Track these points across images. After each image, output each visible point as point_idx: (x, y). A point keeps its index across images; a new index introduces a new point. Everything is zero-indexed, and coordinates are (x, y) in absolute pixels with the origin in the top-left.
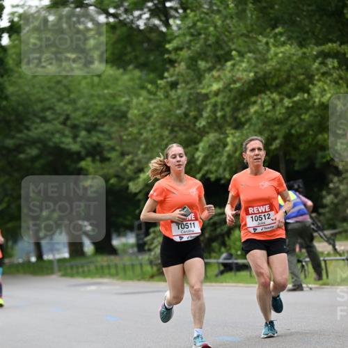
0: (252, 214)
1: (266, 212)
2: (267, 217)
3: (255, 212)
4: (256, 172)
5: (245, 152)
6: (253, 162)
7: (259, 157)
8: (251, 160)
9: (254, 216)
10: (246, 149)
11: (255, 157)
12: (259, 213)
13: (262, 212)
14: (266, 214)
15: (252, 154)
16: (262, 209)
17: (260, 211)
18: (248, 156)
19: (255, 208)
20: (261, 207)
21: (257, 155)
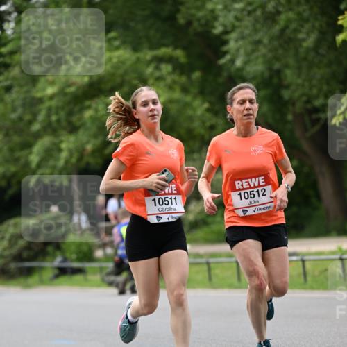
0: (240, 190)
1: (259, 186)
2: (261, 193)
3: (245, 187)
4: (246, 133)
5: (231, 104)
6: (241, 119)
7: (251, 112)
8: (240, 116)
9: (242, 192)
10: (232, 100)
11: (245, 112)
12: (250, 188)
13: (255, 187)
14: (260, 189)
15: (242, 108)
16: (253, 182)
17: (252, 186)
18: (235, 110)
19: (244, 181)
20: (253, 179)
21: (248, 109)
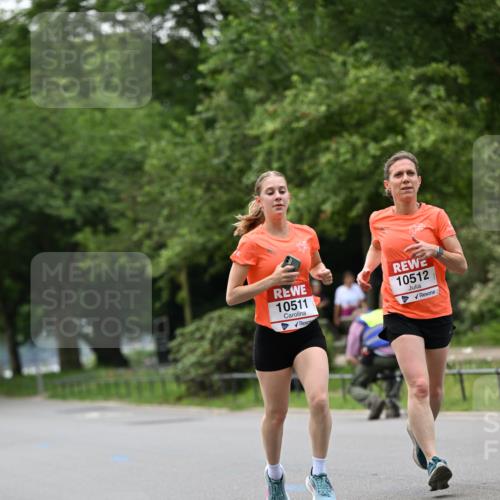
0: (398, 273)
1: (420, 268)
2: (423, 277)
4: (407, 211)
5: (388, 178)
6: (399, 194)
7: (410, 185)
8: (398, 190)
9: (401, 276)
10: (388, 173)
11: (403, 186)
12: (410, 271)
13: (415, 269)
14: (421, 271)
15: (398, 180)
16: (414, 264)
17: (412, 268)
18: (392, 184)
19: (402, 263)
20: (413, 261)
21: (406, 182)
